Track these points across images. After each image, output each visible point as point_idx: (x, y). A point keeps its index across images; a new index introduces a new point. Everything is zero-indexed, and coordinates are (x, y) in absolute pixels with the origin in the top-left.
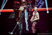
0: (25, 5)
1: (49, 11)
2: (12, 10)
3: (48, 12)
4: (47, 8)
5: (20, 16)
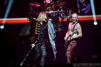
1: (97, 21)
2: (26, 19)
3: (96, 23)
4: (94, 16)
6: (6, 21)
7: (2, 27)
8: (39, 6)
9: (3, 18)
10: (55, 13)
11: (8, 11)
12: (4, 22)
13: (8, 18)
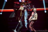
0: (24, 5)
3: (45, 12)
5: (21, 15)
6: (3, 10)
7: (1, 14)
8: (19, 3)
9: (2, 9)
10: (26, 7)
11: (4, 6)
12: (2, 11)
13: (4, 9)
